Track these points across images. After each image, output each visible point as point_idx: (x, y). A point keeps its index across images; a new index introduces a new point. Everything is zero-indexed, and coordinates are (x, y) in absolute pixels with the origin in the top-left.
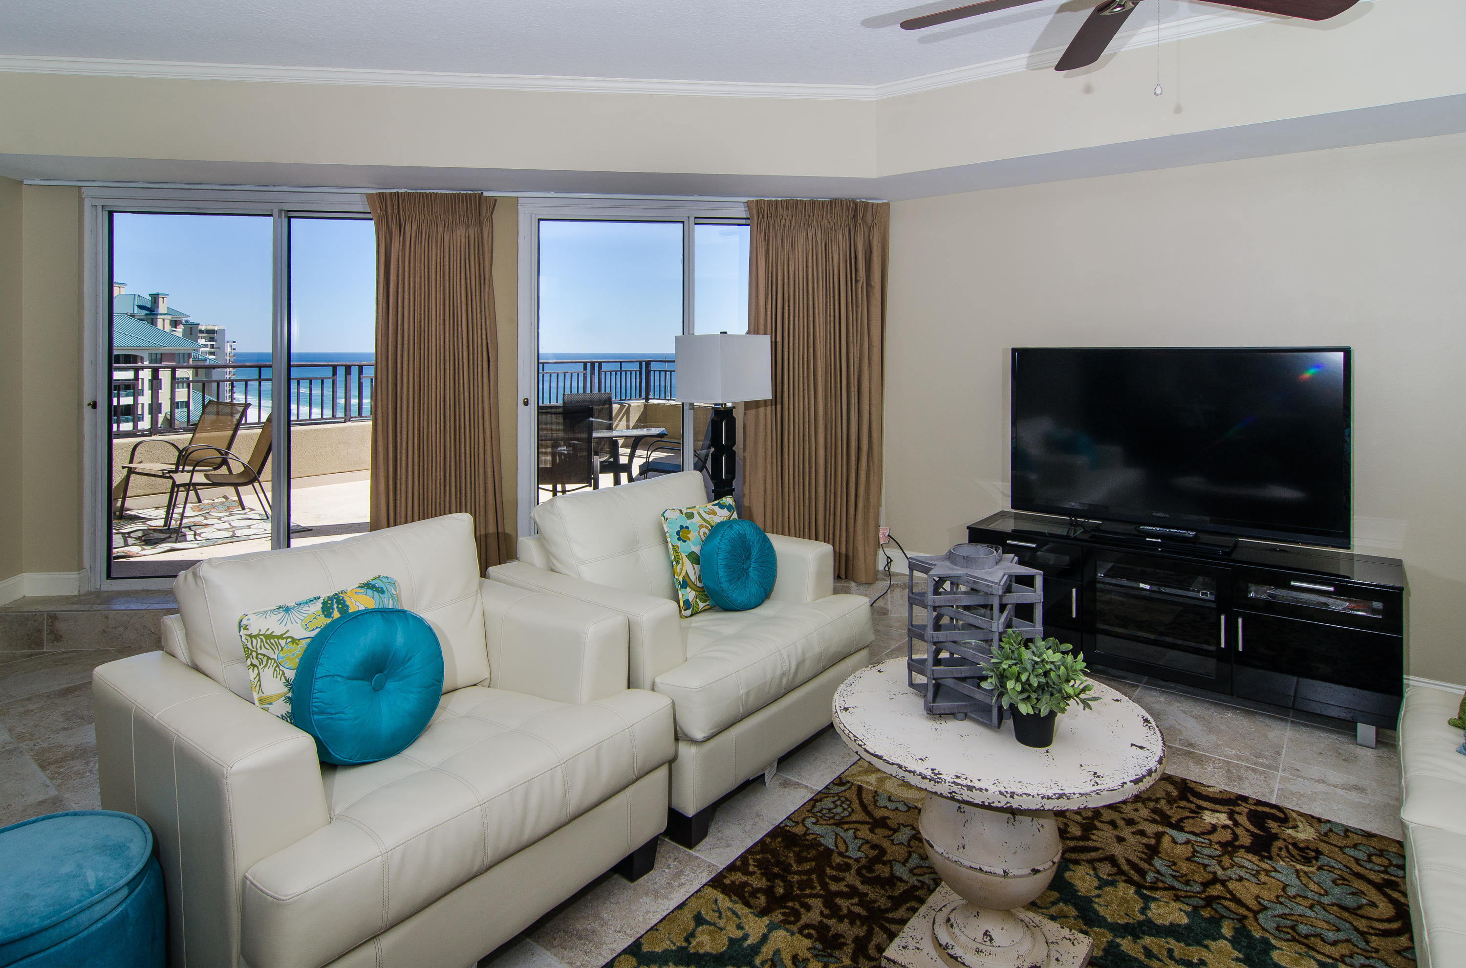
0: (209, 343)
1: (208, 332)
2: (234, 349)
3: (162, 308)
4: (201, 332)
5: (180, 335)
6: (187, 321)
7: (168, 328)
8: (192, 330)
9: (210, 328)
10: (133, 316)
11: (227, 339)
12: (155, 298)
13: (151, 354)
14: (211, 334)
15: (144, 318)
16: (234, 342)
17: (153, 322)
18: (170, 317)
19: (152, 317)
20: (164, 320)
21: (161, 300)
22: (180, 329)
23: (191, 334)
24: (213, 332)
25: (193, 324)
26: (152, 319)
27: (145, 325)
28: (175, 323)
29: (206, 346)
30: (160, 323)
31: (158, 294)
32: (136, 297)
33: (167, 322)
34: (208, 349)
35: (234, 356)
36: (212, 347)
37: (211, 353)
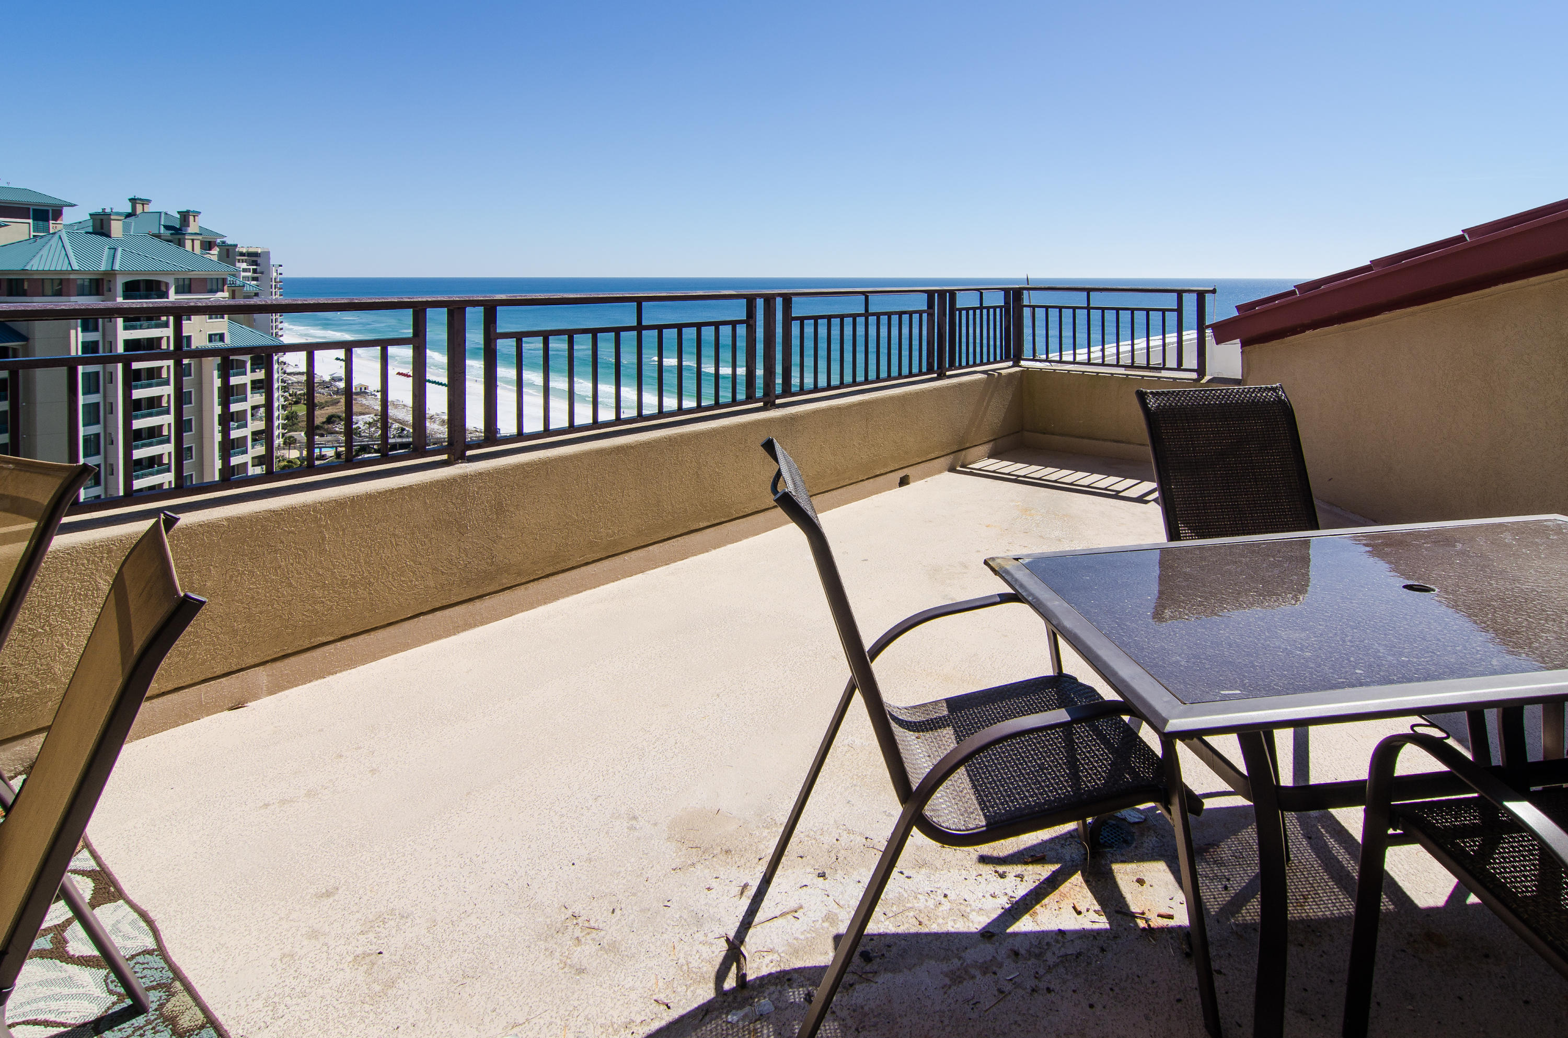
0: (252, 267)
1: (250, 254)
2: (281, 274)
3: (193, 228)
4: (242, 254)
5: (215, 258)
6: (224, 242)
7: (198, 249)
8: (229, 253)
9: (251, 250)
10: (158, 236)
11: (272, 263)
12: (185, 216)
13: (177, 280)
14: (254, 258)
15: (170, 238)
16: (281, 266)
17: (181, 243)
18: (200, 237)
19: (179, 237)
20: (193, 240)
21: (191, 218)
22: (215, 251)
23: (228, 257)
24: (256, 254)
25: (231, 245)
26: (179, 240)
27: (173, 247)
28: (208, 245)
29: (249, 270)
30: (188, 244)
31: (188, 212)
32: (163, 215)
33: (197, 244)
34: (249, 274)
35: (281, 282)
36: (255, 271)
37: (254, 279)
